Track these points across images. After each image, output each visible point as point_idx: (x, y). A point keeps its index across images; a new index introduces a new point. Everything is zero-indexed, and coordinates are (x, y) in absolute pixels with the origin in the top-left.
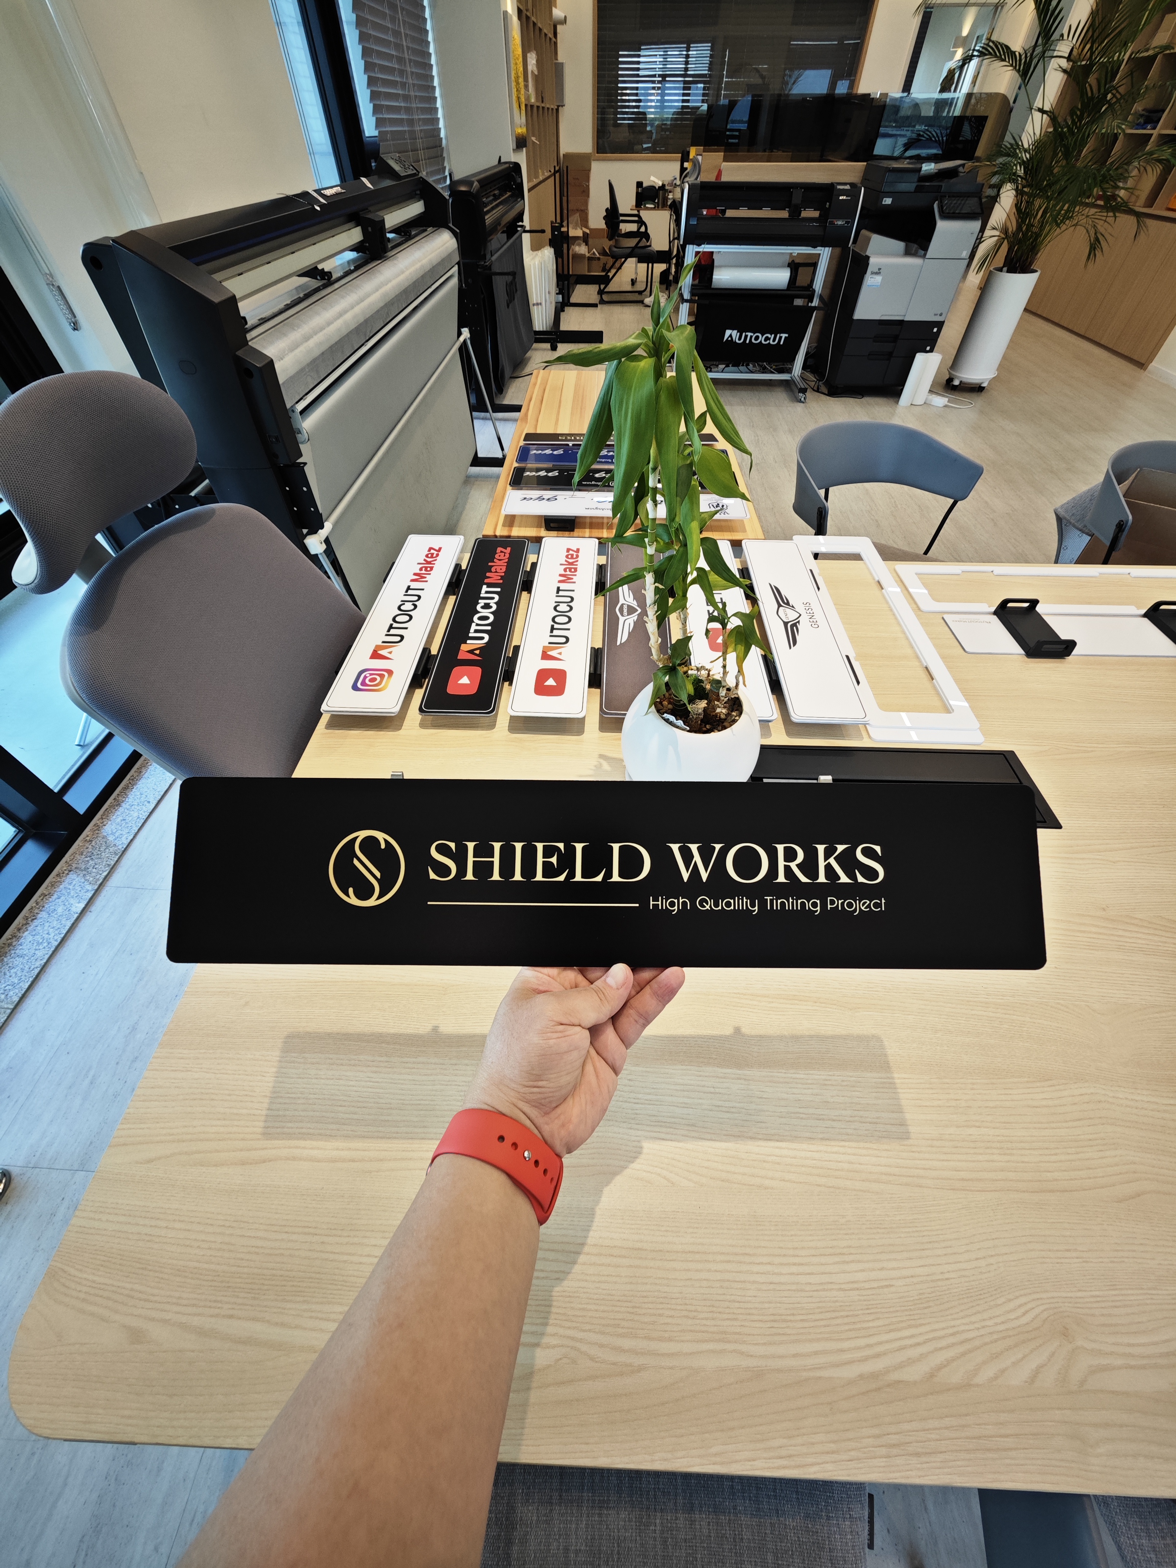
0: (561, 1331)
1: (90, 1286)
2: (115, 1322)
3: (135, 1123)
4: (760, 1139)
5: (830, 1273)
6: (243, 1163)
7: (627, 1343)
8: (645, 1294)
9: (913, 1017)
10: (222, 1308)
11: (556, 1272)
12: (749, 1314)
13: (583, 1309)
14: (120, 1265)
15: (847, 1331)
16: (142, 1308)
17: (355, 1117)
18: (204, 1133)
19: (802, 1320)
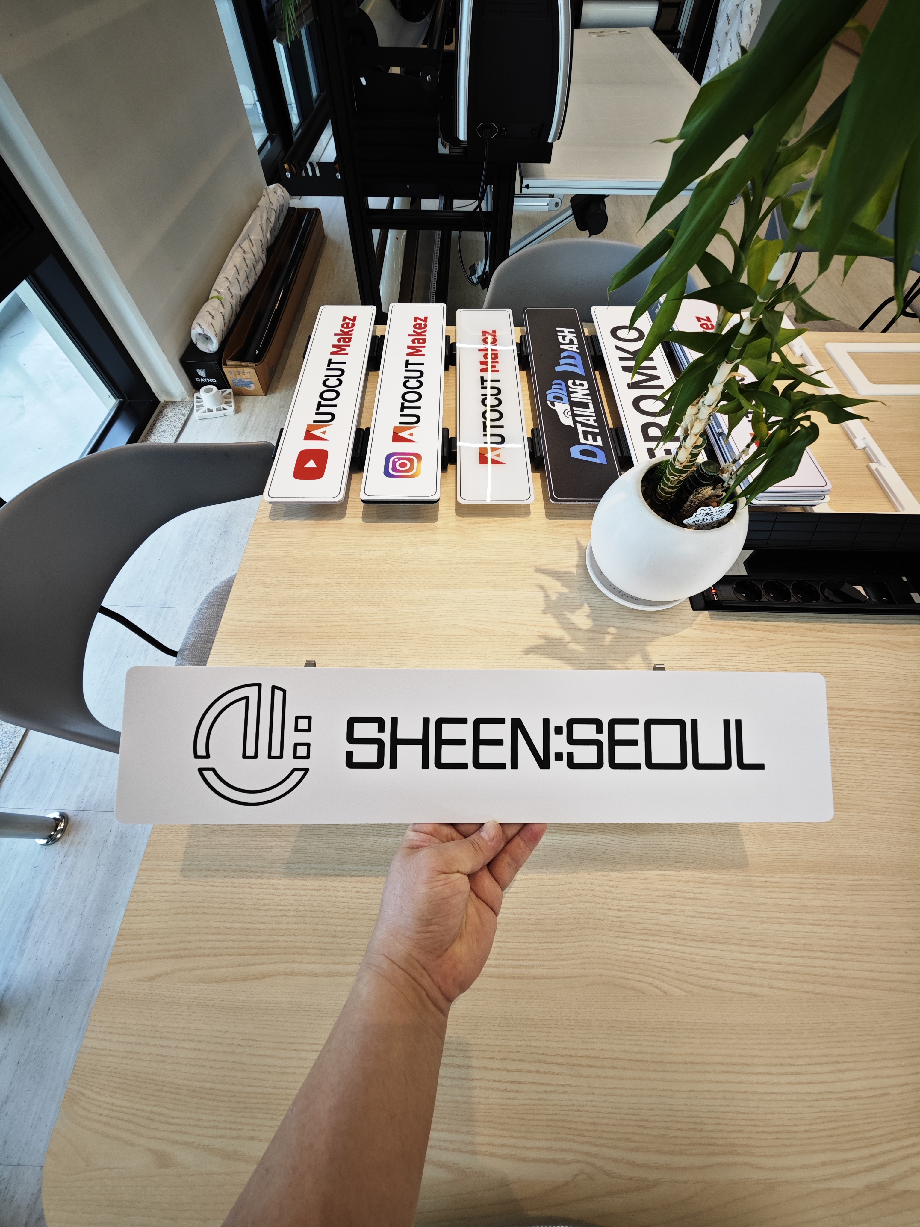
0: (575, 1146)
1: (110, 1109)
2: (140, 1146)
3: (131, 939)
4: (745, 945)
5: (827, 1082)
6: (243, 979)
7: (641, 1158)
8: (651, 1106)
9: (880, 816)
10: (242, 1129)
11: (563, 1085)
12: (754, 1126)
13: (594, 1123)
14: (137, 1087)
15: (850, 1141)
16: (165, 1131)
17: (347, 929)
18: (201, 948)
19: (806, 1131)
